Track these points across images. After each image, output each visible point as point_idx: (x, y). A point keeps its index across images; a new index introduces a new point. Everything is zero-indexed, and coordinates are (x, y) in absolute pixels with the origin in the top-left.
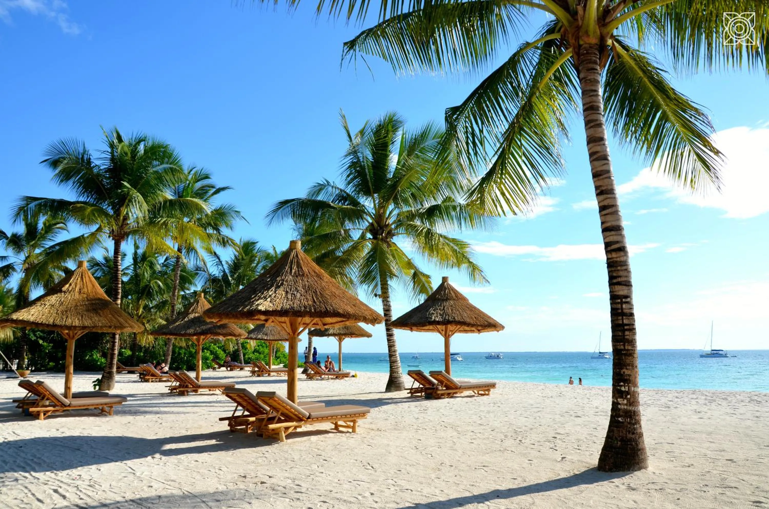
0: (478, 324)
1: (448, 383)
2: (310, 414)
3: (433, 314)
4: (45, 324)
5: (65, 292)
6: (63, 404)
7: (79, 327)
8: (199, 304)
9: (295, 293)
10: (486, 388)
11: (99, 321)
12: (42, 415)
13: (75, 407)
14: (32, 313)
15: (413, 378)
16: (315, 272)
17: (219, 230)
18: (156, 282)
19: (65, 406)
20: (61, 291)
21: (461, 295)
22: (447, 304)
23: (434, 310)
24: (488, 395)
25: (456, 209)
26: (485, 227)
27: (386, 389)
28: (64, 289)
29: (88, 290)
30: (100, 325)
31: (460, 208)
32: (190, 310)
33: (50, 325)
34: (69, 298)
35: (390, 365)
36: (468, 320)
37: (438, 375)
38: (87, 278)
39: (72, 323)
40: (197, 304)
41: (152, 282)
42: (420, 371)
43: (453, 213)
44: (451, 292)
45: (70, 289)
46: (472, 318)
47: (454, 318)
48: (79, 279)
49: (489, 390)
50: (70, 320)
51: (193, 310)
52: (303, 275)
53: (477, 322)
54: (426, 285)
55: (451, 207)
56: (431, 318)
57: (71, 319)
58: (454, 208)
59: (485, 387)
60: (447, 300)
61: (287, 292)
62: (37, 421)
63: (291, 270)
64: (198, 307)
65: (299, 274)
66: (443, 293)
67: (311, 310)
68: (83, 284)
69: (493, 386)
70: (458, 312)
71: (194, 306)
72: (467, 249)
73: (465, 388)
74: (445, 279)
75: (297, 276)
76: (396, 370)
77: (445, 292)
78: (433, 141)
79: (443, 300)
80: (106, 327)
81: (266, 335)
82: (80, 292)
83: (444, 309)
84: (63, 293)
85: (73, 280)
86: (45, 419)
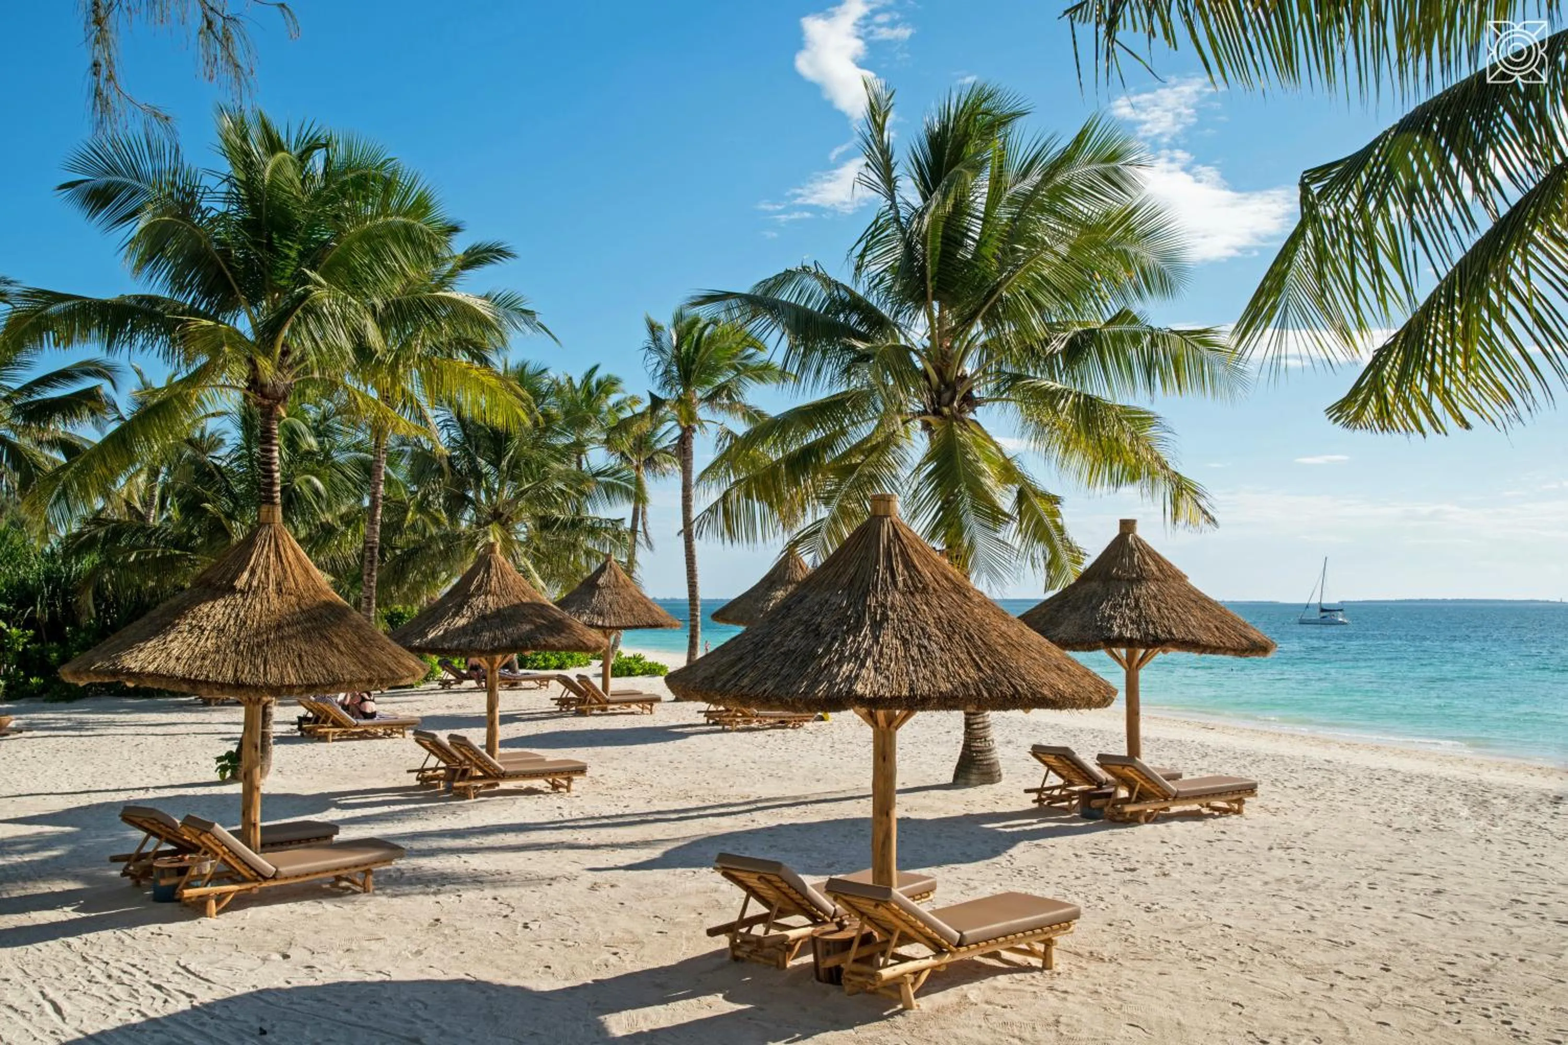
0: (1228, 644)
1: (1147, 786)
2: (962, 936)
3: (1111, 617)
4: (216, 682)
5: (242, 592)
6: (259, 874)
7: (300, 686)
8: (493, 571)
9: (926, 643)
10: (1235, 797)
11: (342, 667)
12: (213, 903)
13: (286, 878)
14: (175, 653)
15: (1044, 763)
16: (947, 578)
17: (486, 359)
18: (308, 481)
19: (266, 879)
20: (232, 590)
21: (1170, 566)
22: (1141, 591)
23: (1114, 607)
24: (1238, 812)
25: (1140, 342)
26: (1213, 387)
27: (956, 777)
28: (240, 583)
29: (297, 585)
30: (347, 677)
31: (1152, 339)
32: (472, 588)
33: (229, 684)
34: (258, 607)
35: (967, 720)
36: (1204, 637)
37: (1124, 766)
38: (290, 553)
39: (282, 678)
40: (487, 571)
41: (297, 480)
42: (1067, 749)
43: (1132, 352)
44: (1147, 559)
45: (255, 583)
46: (1209, 629)
47: (1170, 633)
48: (272, 555)
49: (1241, 802)
50: (274, 670)
51: (479, 588)
52: (925, 589)
53: (1225, 640)
54: (1047, 520)
55: (1127, 338)
56: (1110, 629)
57: (276, 666)
58: (1136, 338)
59: (1233, 793)
60: (1140, 579)
61: (905, 642)
62: (203, 920)
63: (893, 576)
64: (489, 579)
65: (916, 588)
66: (1126, 561)
67: (979, 693)
68: (283, 569)
69: (1251, 789)
70: (1174, 615)
71: (479, 577)
72: (1151, 431)
73: (1187, 798)
74: (1127, 526)
75: (912, 594)
76: (981, 733)
77: (1131, 558)
78: (1089, 168)
79: (1131, 581)
80: (361, 681)
81: (600, 614)
82: (279, 592)
83: (1137, 606)
84: (238, 596)
85: (257, 559)
86: (218, 913)
